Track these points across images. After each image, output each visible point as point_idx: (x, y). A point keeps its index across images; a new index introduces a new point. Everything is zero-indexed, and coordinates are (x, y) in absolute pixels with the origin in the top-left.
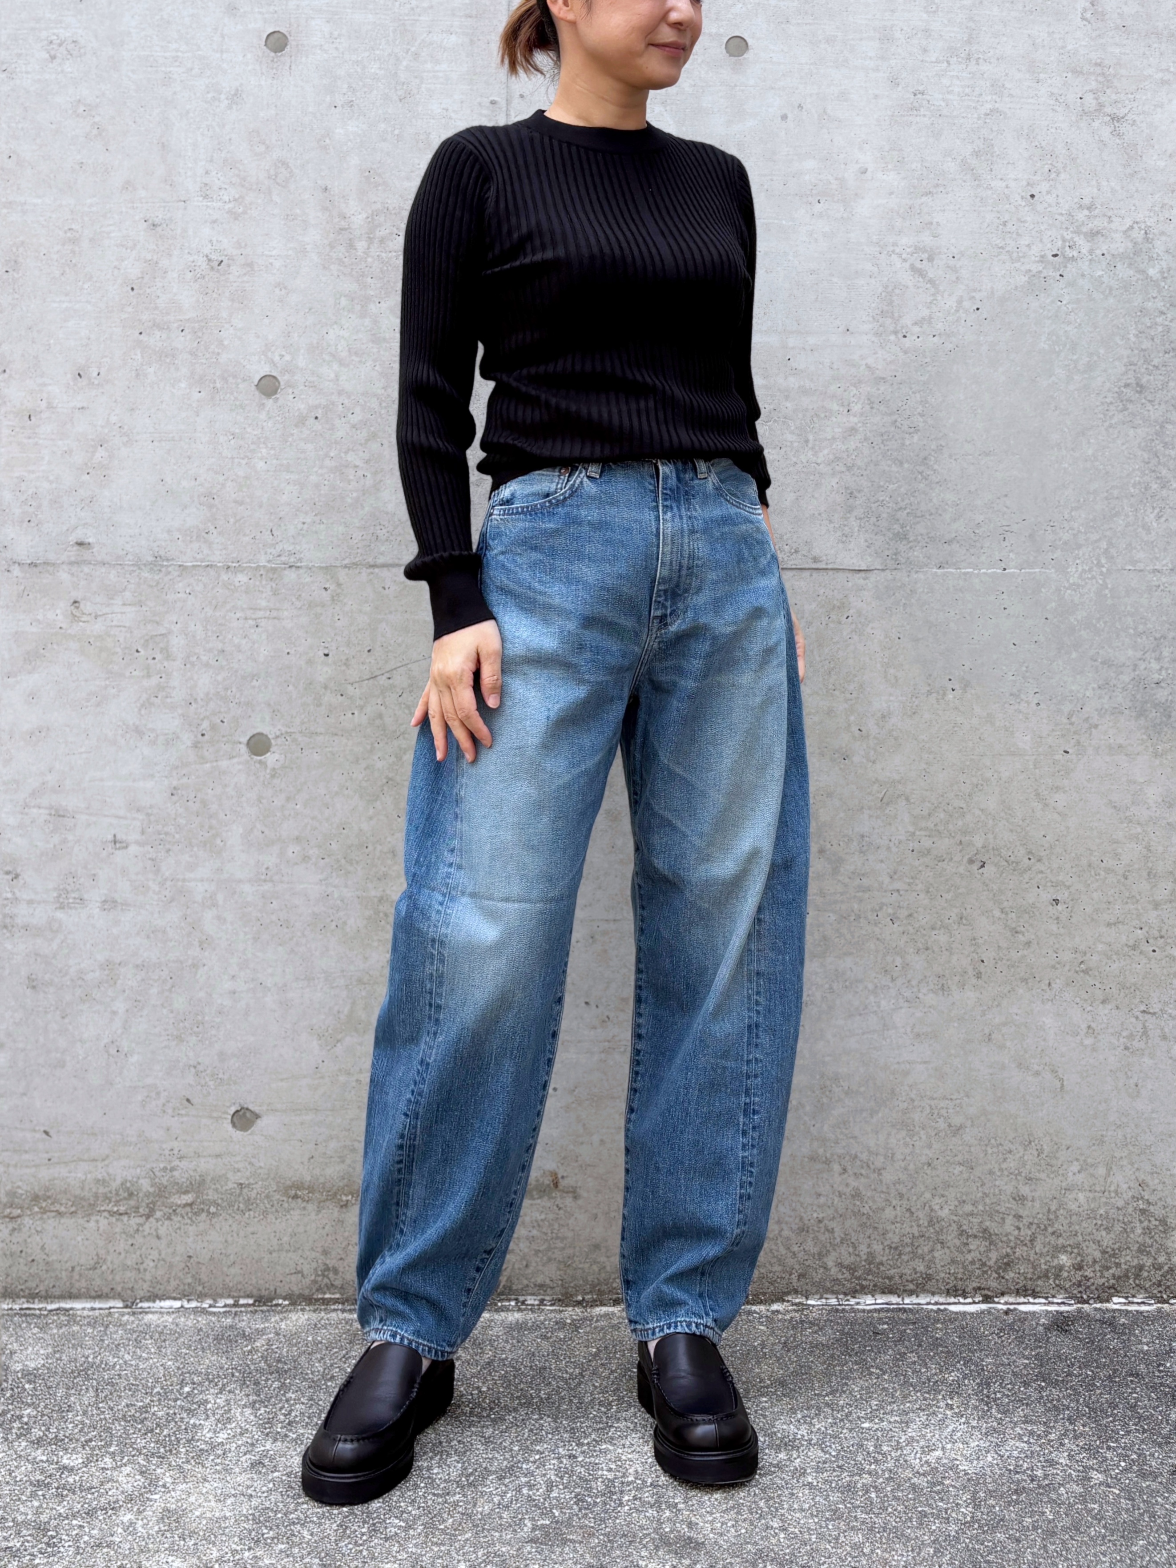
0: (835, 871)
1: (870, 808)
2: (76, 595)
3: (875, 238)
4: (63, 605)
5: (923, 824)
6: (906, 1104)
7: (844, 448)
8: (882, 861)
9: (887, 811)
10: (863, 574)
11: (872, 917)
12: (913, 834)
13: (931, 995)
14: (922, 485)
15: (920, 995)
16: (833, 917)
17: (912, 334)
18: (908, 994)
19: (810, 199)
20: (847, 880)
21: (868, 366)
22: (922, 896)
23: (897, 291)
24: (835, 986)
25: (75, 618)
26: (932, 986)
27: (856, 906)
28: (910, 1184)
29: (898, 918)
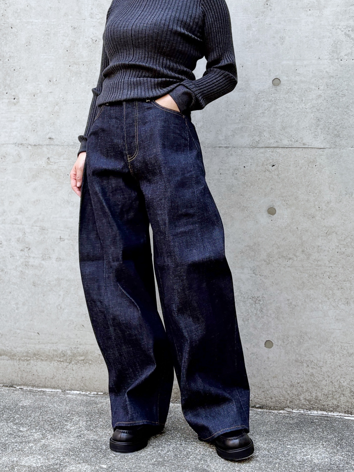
0: (308, 258)
1: (322, 236)
2: (49, 156)
3: (331, 23)
4: (45, 159)
5: (342, 243)
6: (332, 344)
7: (316, 102)
8: (326, 256)
9: (328, 238)
10: (322, 150)
11: (322, 276)
12: (339, 246)
13: (343, 305)
14: (346, 116)
15: (339, 305)
16: (307, 276)
17: (344, 59)
18: (334, 304)
19: (306, 9)
20: (312, 262)
21: (326, 72)
22: (341, 269)
23: (339, 43)
24: (306, 300)
25: (48, 164)
26: (343, 302)
27: (315, 272)
28: (332, 373)
29: (331, 277)
